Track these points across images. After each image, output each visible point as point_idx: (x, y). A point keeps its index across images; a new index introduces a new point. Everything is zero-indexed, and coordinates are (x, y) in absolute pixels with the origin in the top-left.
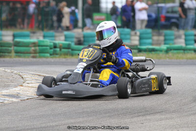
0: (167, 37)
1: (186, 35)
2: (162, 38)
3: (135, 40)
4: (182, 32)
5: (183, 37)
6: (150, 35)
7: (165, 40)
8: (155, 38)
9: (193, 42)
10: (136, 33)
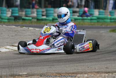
0: (27, 13)
1: (37, 12)
2: (24, 13)
3: (9, 14)
4: (35, 10)
5: (36, 13)
6: (17, 12)
7: (26, 14)
8: (20, 13)
9: (41, 16)
10: (9, 10)
